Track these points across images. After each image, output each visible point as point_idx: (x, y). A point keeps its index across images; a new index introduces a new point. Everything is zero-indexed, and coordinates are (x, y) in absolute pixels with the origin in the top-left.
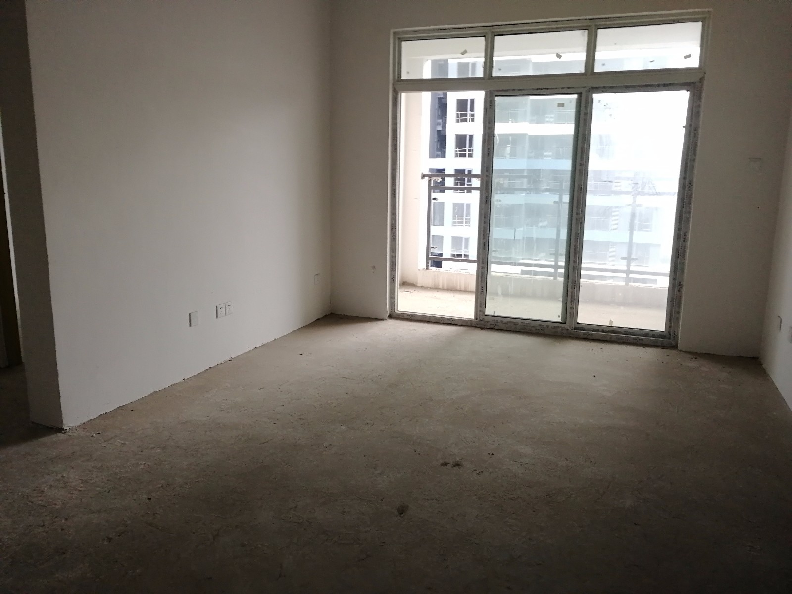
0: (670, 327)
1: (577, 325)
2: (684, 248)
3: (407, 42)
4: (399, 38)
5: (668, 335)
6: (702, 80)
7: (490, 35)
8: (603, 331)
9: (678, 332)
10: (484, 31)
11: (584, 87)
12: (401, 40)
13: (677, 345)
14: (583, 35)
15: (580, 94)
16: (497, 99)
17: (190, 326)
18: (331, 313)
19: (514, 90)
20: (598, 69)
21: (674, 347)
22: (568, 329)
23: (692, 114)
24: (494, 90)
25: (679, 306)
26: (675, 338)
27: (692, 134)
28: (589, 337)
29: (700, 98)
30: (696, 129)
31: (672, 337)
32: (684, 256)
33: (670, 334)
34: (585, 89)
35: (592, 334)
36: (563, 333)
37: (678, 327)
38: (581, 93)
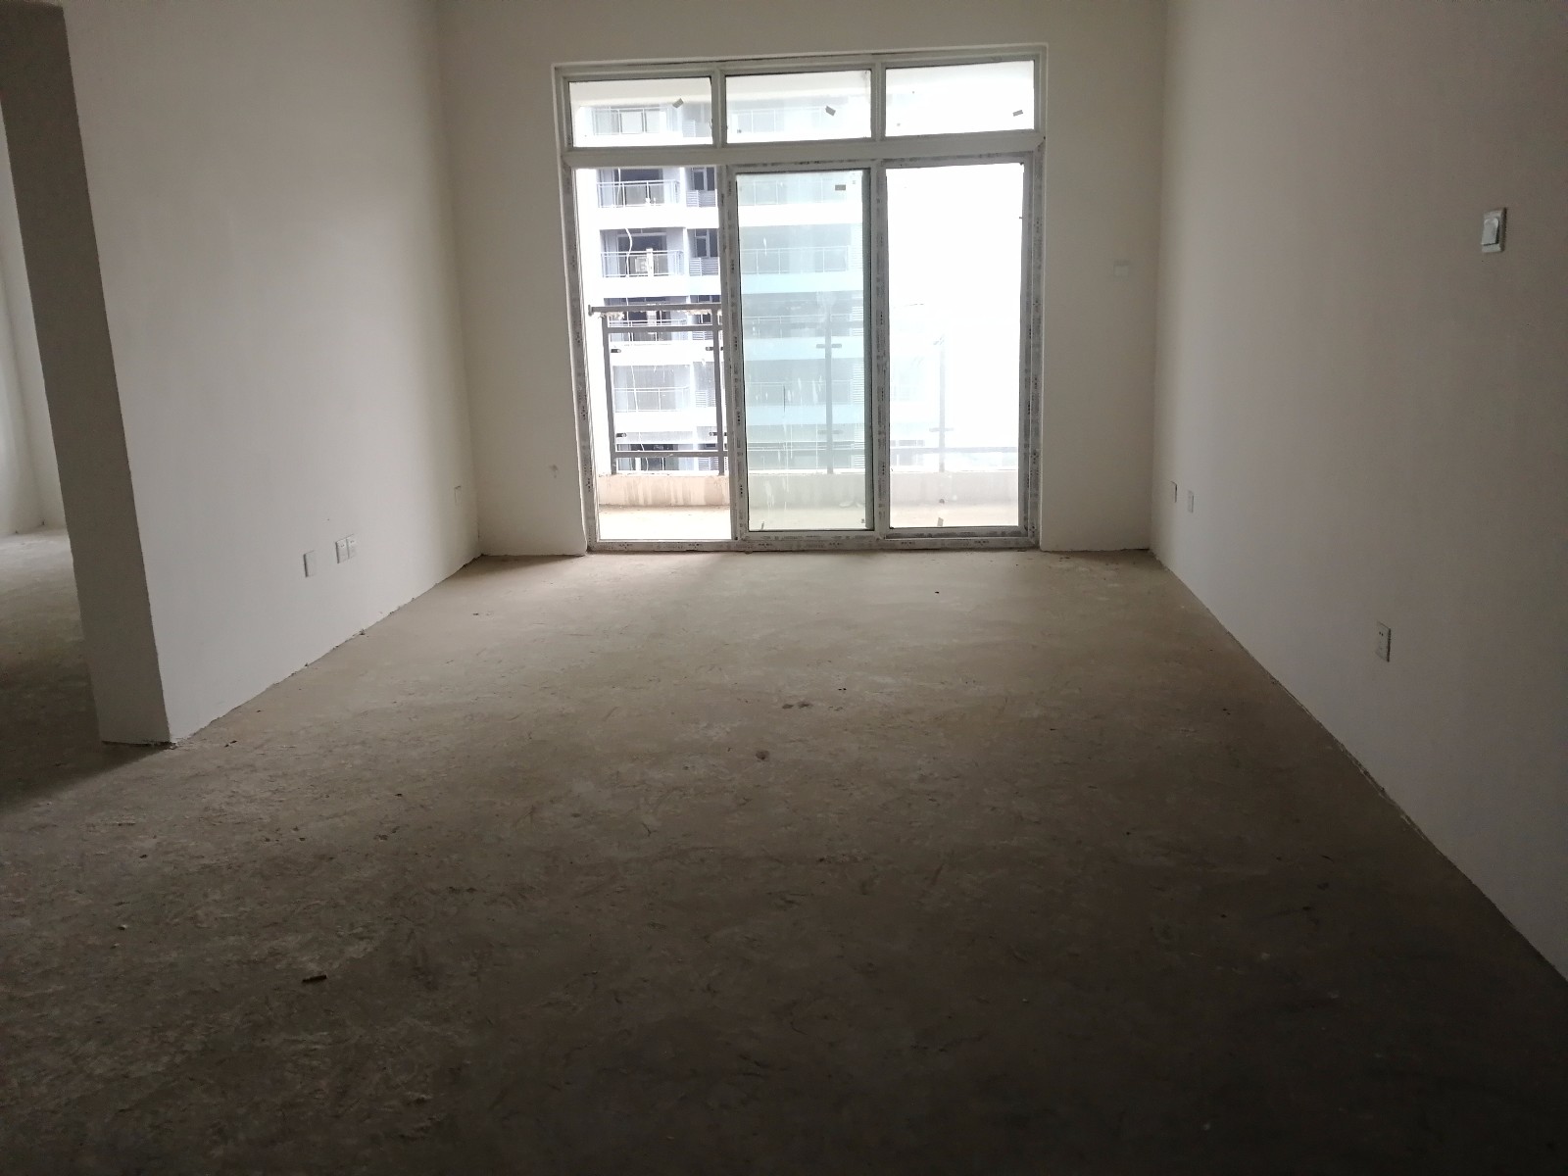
0: (1026, 519)
1: (891, 531)
2: (1036, 398)
3: (578, 84)
4: (565, 78)
5: (1023, 531)
6: (1041, 147)
7: (719, 76)
8: (930, 536)
9: (1037, 525)
10: (710, 69)
11: (873, 160)
12: (568, 80)
13: (1038, 542)
14: (865, 78)
15: (867, 171)
16: (740, 179)
17: (307, 575)
18: (482, 555)
19: (765, 165)
20: (890, 132)
21: (1035, 547)
22: (878, 539)
23: (1030, 200)
24: (734, 165)
25: (1036, 486)
26: (1035, 534)
27: (1033, 229)
28: (912, 547)
29: (1040, 175)
30: (1039, 221)
31: (1030, 533)
32: (1037, 409)
33: (1026, 529)
34: (875, 162)
35: (914, 543)
36: (870, 545)
37: (1037, 519)
38: (869, 169)
